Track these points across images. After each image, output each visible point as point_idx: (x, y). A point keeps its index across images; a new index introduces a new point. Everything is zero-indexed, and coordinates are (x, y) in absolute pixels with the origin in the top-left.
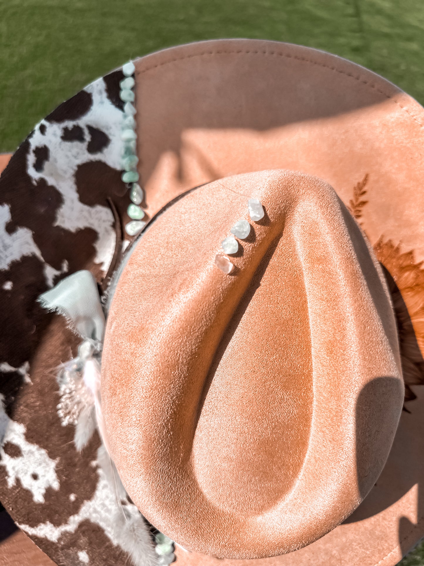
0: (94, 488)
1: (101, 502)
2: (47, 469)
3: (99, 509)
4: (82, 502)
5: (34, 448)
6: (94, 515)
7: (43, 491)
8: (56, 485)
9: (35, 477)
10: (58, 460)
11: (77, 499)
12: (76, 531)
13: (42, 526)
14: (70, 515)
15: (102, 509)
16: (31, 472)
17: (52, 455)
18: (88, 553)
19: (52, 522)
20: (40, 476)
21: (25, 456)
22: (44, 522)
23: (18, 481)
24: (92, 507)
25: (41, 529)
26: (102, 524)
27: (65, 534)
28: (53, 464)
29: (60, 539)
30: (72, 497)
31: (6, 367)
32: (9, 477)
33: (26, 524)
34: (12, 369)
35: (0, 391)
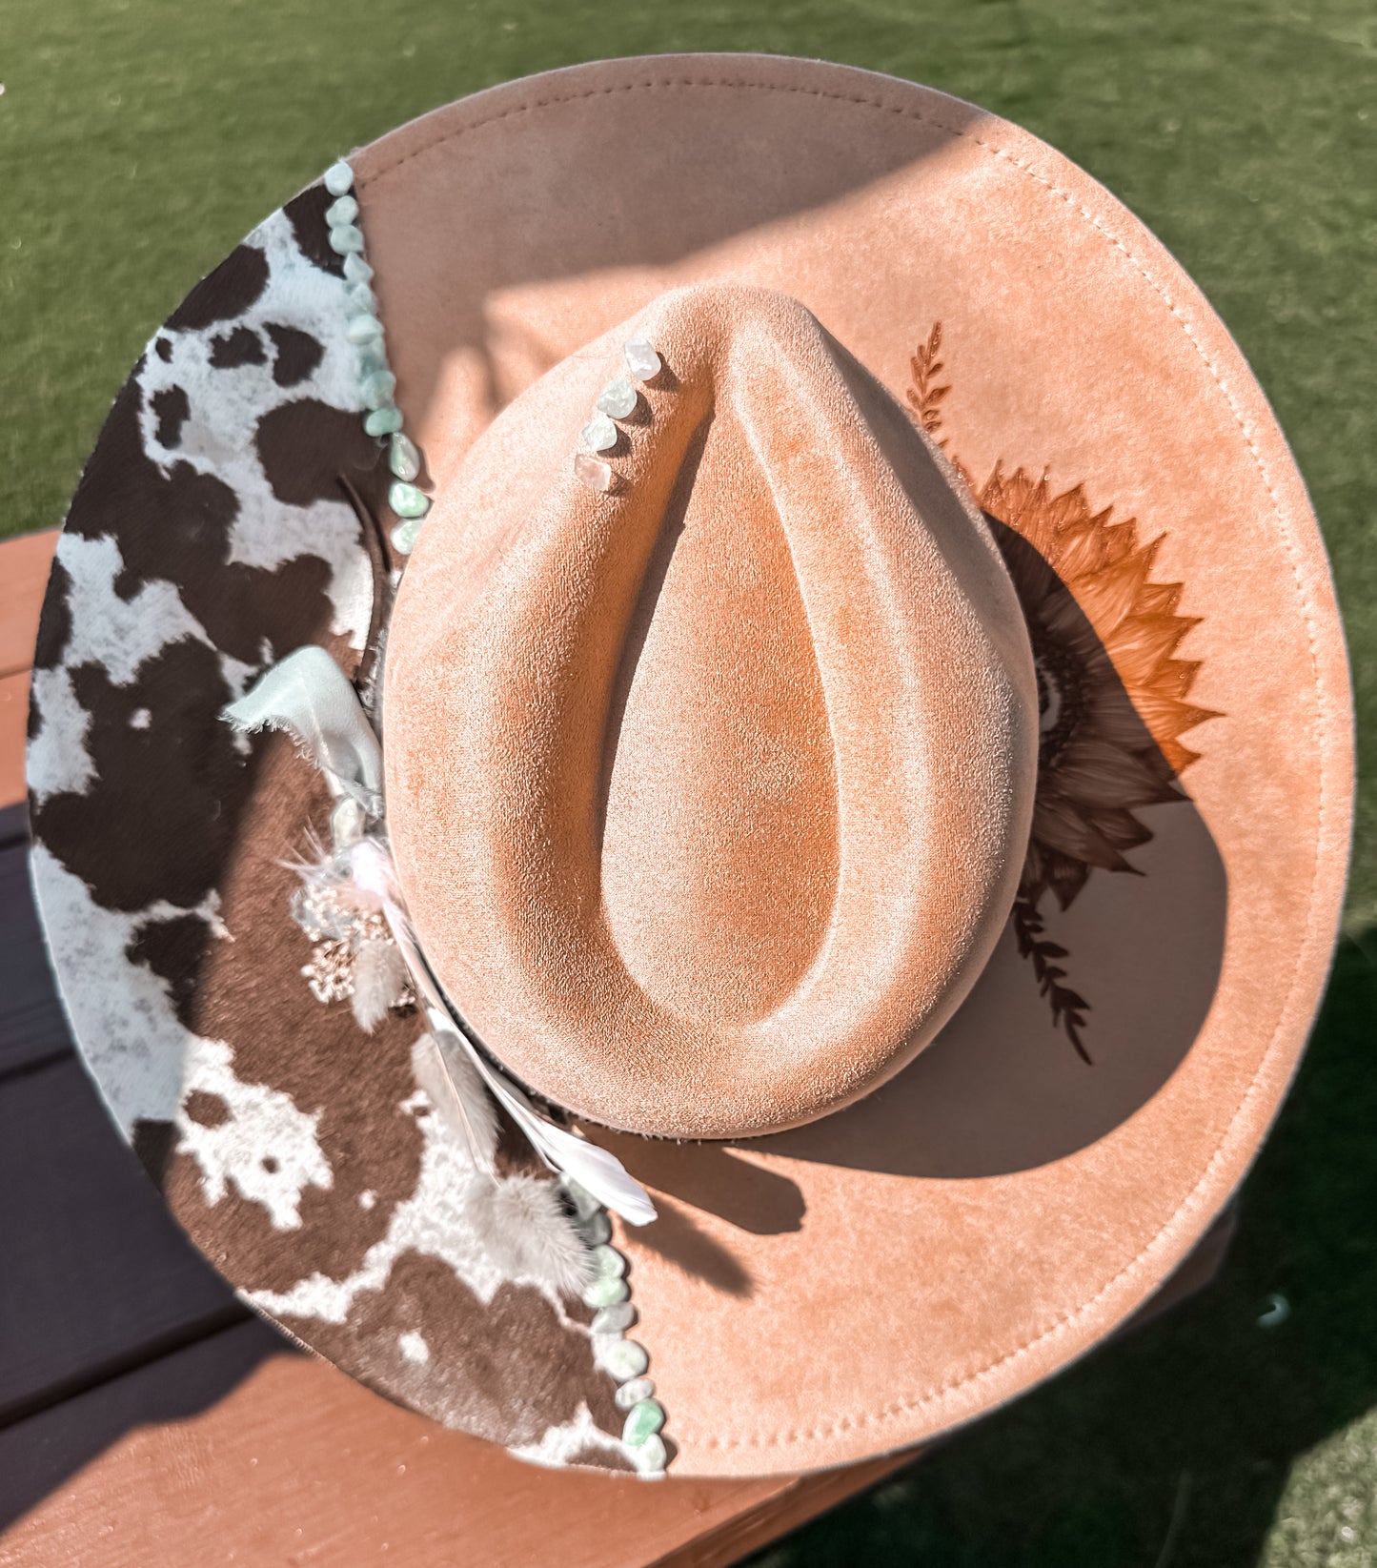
0: (415, 1167)
1: (439, 1199)
2: (297, 1140)
3: (434, 1218)
4: (393, 1209)
5: (258, 1093)
6: (425, 1235)
7: (296, 1198)
8: (323, 1178)
9: (270, 1165)
10: (319, 1114)
11: (378, 1202)
12: (389, 1283)
13: (303, 1287)
14: (369, 1247)
15: (442, 1217)
16: (258, 1156)
17: (304, 1106)
18: (423, 1335)
19: (325, 1273)
20: (282, 1163)
21: (239, 1118)
22: (307, 1277)
23: (230, 1184)
24: (419, 1215)
25: (301, 1296)
26: (448, 1255)
27: (362, 1298)
28: (309, 1125)
29: (351, 1314)
30: (367, 1200)
31: (164, 911)
32: (208, 1178)
33: (266, 1288)
34: (180, 912)
35: (157, 970)
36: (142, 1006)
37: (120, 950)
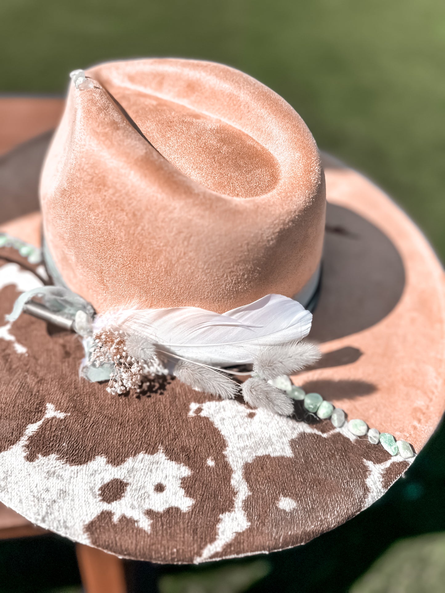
0: (216, 432)
1: (236, 436)
2: (162, 466)
3: (242, 445)
4: (224, 456)
5: (129, 462)
6: (245, 454)
7: (182, 492)
8: (185, 471)
9: (160, 488)
10: (161, 448)
11: (215, 459)
12: (251, 488)
13: (220, 527)
14: (229, 481)
15: (245, 441)
16: (150, 488)
17: (152, 451)
18: (285, 496)
19: (223, 511)
20: (164, 483)
21: (130, 481)
22: (218, 521)
23: (150, 513)
24: (235, 449)
25: (223, 533)
26: (261, 452)
27: (248, 505)
28: (161, 456)
29: (250, 518)
30: (211, 463)
31: (32, 429)
32: (137, 521)
33: (205, 545)
34: (40, 423)
35: (46, 454)
36: (50, 474)
37: (23, 460)
